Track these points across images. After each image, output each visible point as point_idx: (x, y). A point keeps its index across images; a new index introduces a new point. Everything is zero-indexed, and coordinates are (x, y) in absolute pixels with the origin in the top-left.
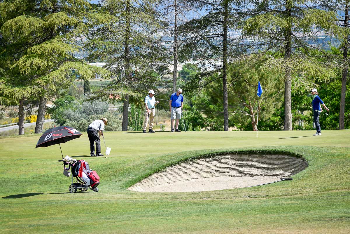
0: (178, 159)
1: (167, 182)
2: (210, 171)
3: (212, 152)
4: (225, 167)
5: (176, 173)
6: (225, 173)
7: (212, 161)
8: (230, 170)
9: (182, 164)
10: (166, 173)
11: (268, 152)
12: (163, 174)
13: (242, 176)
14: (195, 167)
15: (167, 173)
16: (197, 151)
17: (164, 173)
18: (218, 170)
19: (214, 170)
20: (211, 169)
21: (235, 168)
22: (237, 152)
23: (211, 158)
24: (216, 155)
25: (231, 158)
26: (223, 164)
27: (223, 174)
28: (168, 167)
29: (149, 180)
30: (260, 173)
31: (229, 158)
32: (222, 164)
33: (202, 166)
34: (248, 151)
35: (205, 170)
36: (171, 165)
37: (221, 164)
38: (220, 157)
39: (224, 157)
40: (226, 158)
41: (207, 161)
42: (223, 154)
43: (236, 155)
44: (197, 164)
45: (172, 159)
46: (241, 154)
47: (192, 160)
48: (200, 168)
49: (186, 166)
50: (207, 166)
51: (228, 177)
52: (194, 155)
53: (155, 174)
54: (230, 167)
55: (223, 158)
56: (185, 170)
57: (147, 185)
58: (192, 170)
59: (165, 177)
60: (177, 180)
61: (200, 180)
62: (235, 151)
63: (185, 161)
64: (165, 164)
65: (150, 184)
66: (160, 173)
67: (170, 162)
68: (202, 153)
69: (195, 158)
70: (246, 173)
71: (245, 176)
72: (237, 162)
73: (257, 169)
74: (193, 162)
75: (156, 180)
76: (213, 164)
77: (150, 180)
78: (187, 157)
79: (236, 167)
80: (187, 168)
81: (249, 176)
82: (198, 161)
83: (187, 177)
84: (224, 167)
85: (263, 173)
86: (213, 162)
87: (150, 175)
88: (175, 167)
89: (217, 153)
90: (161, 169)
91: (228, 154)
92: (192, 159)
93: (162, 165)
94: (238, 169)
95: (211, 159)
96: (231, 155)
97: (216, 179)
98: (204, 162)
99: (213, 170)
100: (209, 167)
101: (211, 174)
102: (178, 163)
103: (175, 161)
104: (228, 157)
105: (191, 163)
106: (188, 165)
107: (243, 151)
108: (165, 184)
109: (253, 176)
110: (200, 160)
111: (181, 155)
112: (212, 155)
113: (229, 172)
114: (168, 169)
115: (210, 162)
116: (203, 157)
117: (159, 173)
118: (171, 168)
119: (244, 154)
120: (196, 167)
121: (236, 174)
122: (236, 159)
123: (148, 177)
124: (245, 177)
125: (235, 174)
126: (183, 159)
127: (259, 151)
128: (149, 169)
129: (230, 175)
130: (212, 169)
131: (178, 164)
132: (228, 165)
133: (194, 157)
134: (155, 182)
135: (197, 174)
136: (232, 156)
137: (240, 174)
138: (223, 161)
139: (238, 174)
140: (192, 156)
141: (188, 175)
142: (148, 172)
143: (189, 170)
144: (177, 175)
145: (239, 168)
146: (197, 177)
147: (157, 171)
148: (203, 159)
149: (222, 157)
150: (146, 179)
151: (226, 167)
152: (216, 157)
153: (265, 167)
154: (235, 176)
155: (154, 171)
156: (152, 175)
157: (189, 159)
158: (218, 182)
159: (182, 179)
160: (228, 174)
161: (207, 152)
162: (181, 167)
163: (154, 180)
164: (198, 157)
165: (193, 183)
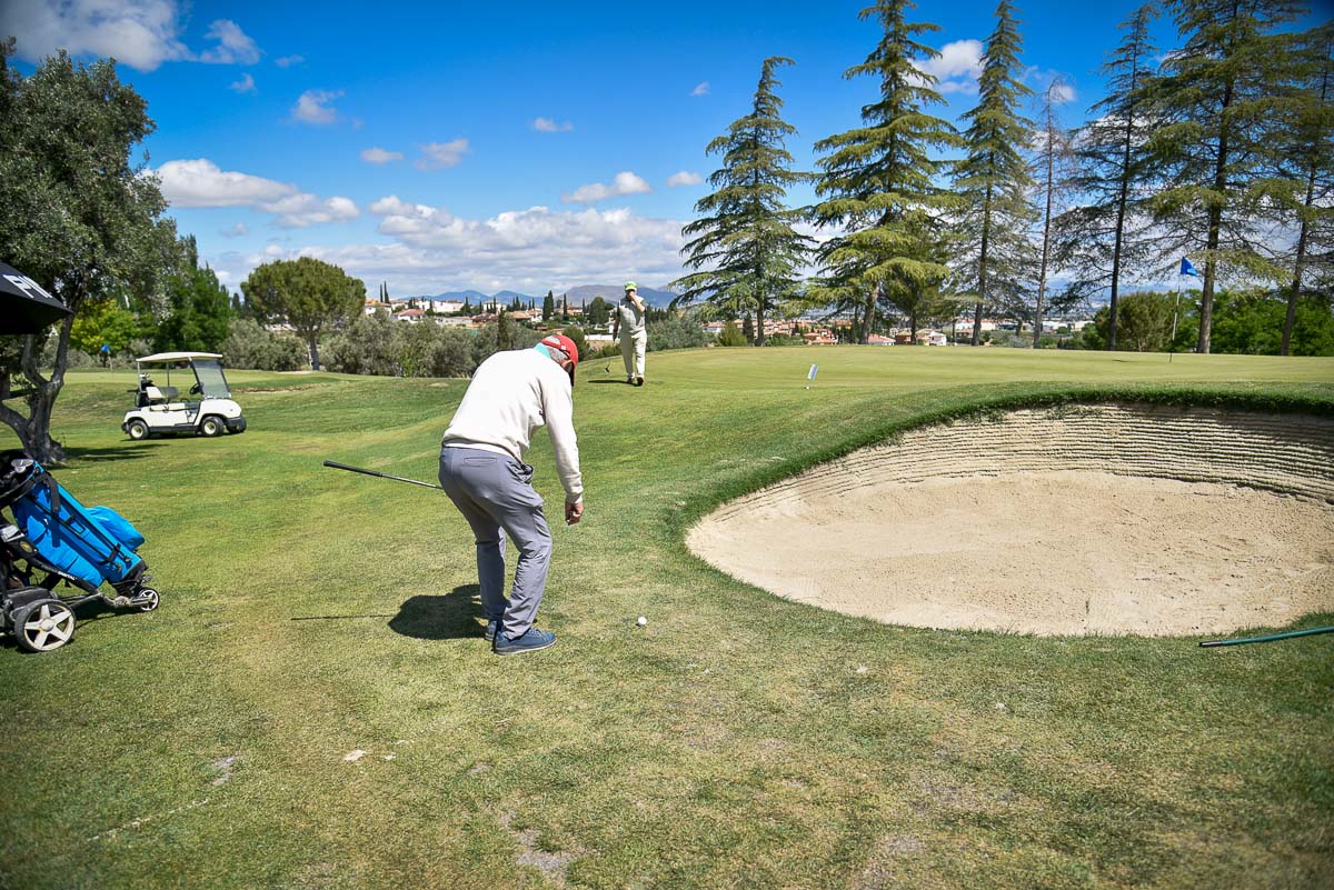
0: (947, 407)
1: (895, 477)
2: (1046, 448)
3: (1058, 391)
4: (1097, 442)
5: (930, 450)
6: (1093, 461)
7: (1053, 418)
8: (1112, 453)
9: (957, 423)
10: (898, 449)
11: (1256, 403)
12: (888, 450)
13: (1150, 476)
14: (996, 434)
15: (903, 449)
16: (1012, 385)
17: (894, 448)
18: (1070, 447)
19: (1058, 447)
20: (1047, 443)
21: (1129, 445)
22: (1139, 395)
23: (1051, 407)
24: (1069, 402)
25: (1120, 414)
26: (1091, 431)
27: (1087, 462)
28: (909, 429)
29: (833, 470)
30: (1224, 475)
31: (1113, 412)
32: (1087, 431)
33: (1019, 433)
34: (1180, 394)
35: (1026, 447)
36: (921, 424)
37: (1083, 431)
38: (1082, 408)
39: (1094, 408)
40: (1101, 413)
41: (1037, 417)
42: (1092, 398)
43: (1137, 405)
44: (1003, 426)
45: (929, 406)
46: (1153, 402)
47: (990, 413)
48: (1013, 437)
49: (969, 428)
50: (1035, 433)
51: (1103, 474)
52: (998, 398)
53: (862, 450)
54: (1111, 443)
55: (1091, 412)
56: (965, 443)
57: (824, 485)
58: (988, 442)
59: (893, 460)
60: (930, 473)
61: (1007, 478)
62: (1135, 390)
63: (968, 412)
64: (902, 419)
65: (837, 482)
66: (878, 448)
67: (918, 414)
68: (1026, 392)
69: (999, 407)
70: (1167, 466)
71: (1161, 477)
72: (1137, 427)
73: (1212, 457)
74: (993, 419)
75: (859, 469)
76: (1058, 429)
77: (840, 468)
78: (975, 402)
79: (1133, 445)
80: (972, 435)
81: (1178, 479)
82: (1011, 415)
83: (968, 463)
84: (1090, 439)
85: (1236, 474)
86: (1056, 423)
87: (841, 453)
88: (933, 429)
89: (1072, 394)
90: (883, 434)
91: (1108, 399)
92: (991, 407)
93: (890, 422)
94: (1139, 449)
95: (1052, 411)
96: (1118, 403)
97: (1060, 476)
98: (1028, 421)
99: (1056, 447)
100: (1043, 437)
101: (1046, 460)
102: (945, 418)
103: (933, 411)
104: (1111, 410)
105: (984, 419)
106: (974, 427)
107: (1162, 395)
108: (888, 483)
109: (1193, 481)
110: (1017, 413)
111: (961, 395)
112: (1055, 400)
113: (1106, 457)
114: (907, 435)
115: (1047, 422)
116: (1026, 403)
117: (874, 447)
118: (917, 433)
119: (1164, 403)
120: (999, 434)
121: (1131, 468)
122: (1136, 416)
123: (835, 458)
124: (1163, 479)
125: (1129, 467)
126: (960, 405)
127: (1224, 397)
128: (846, 432)
129: (1110, 467)
130: (1050, 445)
131: (944, 421)
132: (1107, 436)
133: (997, 402)
134: (854, 478)
135: (1000, 457)
136: (1121, 407)
137: (1147, 469)
138: (1089, 420)
139: (1137, 469)
140: (993, 398)
141: (970, 457)
142: (835, 443)
143: (977, 443)
144: (936, 457)
145: (1143, 449)
146: (998, 464)
147: (870, 441)
148: (1027, 412)
149: (1087, 408)
150: (824, 467)
151: (1098, 439)
152: (1070, 406)
153: (1244, 455)
154: (1126, 473)
155: (856, 441)
156: (849, 452)
157: (981, 407)
158: (1067, 491)
159: (947, 471)
160: (1103, 462)
161: (1040, 391)
162: (951, 433)
163: (853, 470)
164: (1012, 405)
165: (983, 485)
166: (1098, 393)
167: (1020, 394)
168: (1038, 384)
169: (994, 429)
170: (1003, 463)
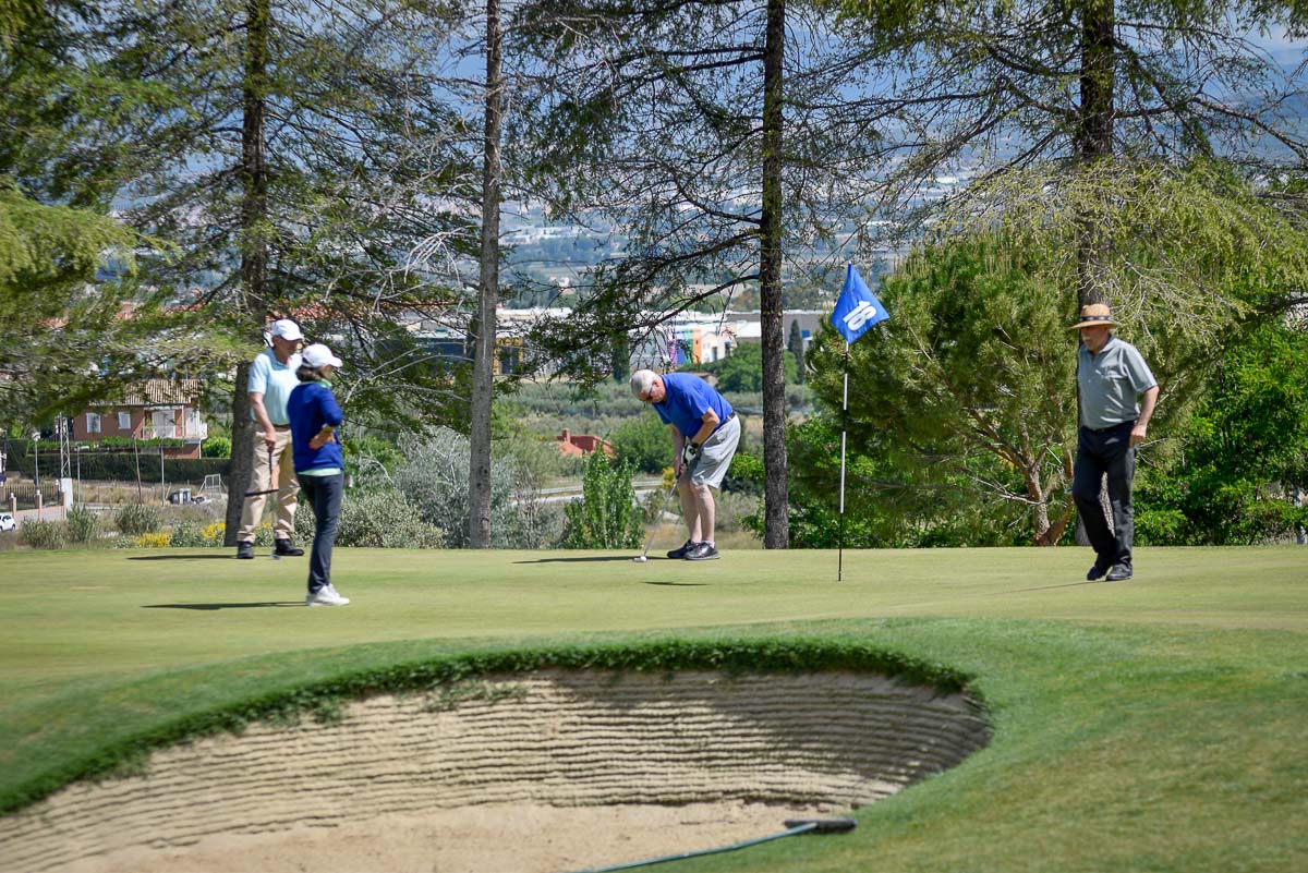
0: (230, 698)
1: (144, 838)
2: (426, 768)
3: (444, 656)
4: (519, 749)
5: (208, 783)
6: (514, 786)
7: (437, 709)
8: (548, 767)
9: (253, 728)
10: (144, 784)
11: (773, 657)
12: (124, 786)
13: (613, 803)
14: (331, 747)
15: (152, 783)
16: (357, 650)
17: (134, 783)
18: (473, 763)
19: (450, 765)
20: (429, 759)
21: (578, 750)
22: (590, 655)
23: (432, 689)
24: (466, 675)
25: (558, 695)
26: (508, 730)
27: (505, 788)
28: (162, 743)
29: (27, 828)
30: (724, 787)
31: (546, 692)
32: (501, 730)
33: (375, 741)
34: (658, 649)
35: (390, 767)
36: (184, 732)
37: (493, 730)
38: (490, 686)
39: (512, 684)
40: (524, 694)
41: (408, 709)
42: (506, 666)
43: (588, 675)
44: (344, 730)
45: (196, 697)
46: (614, 667)
47: (316, 705)
48: (365, 750)
49: (278, 737)
50: (406, 741)
51: (533, 810)
52: (331, 675)
53: (74, 789)
54: (545, 749)
55: (506, 694)
56: (269, 768)
57: (12, 856)
58: (314, 762)
59: (137, 806)
60: (209, 827)
61: (357, 829)
62: (583, 648)
63: (273, 707)
64: (146, 726)
65: (35, 849)
66: (105, 784)
67: (176, 716)
68: (384, 662)
69: (333, 692)
70: (639, 783)
72: (590, 717)
73: (709, 759)
74: (324, 718)
75: (74, 825)
76: (447, 729)
77: (38, 825)
78: (287, 685)
79: (584, 750)
80: (284, 751)
81: (657, 802)
82: (356, 708)
83: (281, 806)
84: (508, 745)
85: (744, 783)
86: (446, 718)
87: (40, 795)
88: (208, 743)
89: (470, 660)
90: (111, 755)
91: (536, 667)
92: (319, 694)
93: (124, 732)
94: (594, 757)
95: (436, 696)
96: (555, 673)
97: (453, 819)
98: (391, 718)
99: (445, 766)
100: (421, 748)
101: (428, 790)
102: (229, 720)
103: (204, 706)
104: (539, 688)
105: (307, 719)
106: (287, 736)
107: (627, 652)
108: (131, 849)
109: (680, 803)
110: (369, 702)
111: (256, 674)
112: (439, 674)
113: (539, 776)
114: (159, 758)
115: (426, 718)
116: (386, 684)
117: (97, 782)
118: (178, 752)
119: (632, 665)
120: (337, 746)
121: (581, 793)
122: (588, 696)
123: (28, 804)
124: (633, 809)
125: (578, 790)
126: (257, 694)
127: (725, 649)
128: (37, 756)
129: (545, 794)
130: (436, 760)
131: (229, 725)
132: (537, 737)
133: (328, 684)
135: (340, 791)
136: (559, 682)
137: (607, 791)
138: (504, 708)
139: (590, 792)
140: (320, 677)
141: (284, 795)
142: (25, 776)
143: (295, 765)
144: (218, 796)
145: (600, 756)
146: (338, 805)
147: (88, 772)
148: (386, 700)
149: (499, 686)
151: (522, 744)
152: (467, 684)
153: (755, 750)
154: (573, 802)
155: (66, 769)
156: (52, 791)
157: (299, 694)
158: (468, 842)
159: (242, 821)
160: (532, 787)
161: (414, 657)
162: (243, 749)
163: (64, 827)
164: (357, 688)
165: (312, 844)
166: (518, 656)
167: (374, 666)
168: (408, 645)
169: (328, 737)
170: (347, 801)
